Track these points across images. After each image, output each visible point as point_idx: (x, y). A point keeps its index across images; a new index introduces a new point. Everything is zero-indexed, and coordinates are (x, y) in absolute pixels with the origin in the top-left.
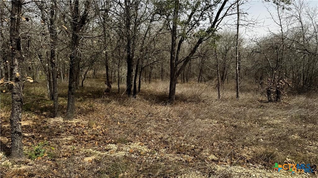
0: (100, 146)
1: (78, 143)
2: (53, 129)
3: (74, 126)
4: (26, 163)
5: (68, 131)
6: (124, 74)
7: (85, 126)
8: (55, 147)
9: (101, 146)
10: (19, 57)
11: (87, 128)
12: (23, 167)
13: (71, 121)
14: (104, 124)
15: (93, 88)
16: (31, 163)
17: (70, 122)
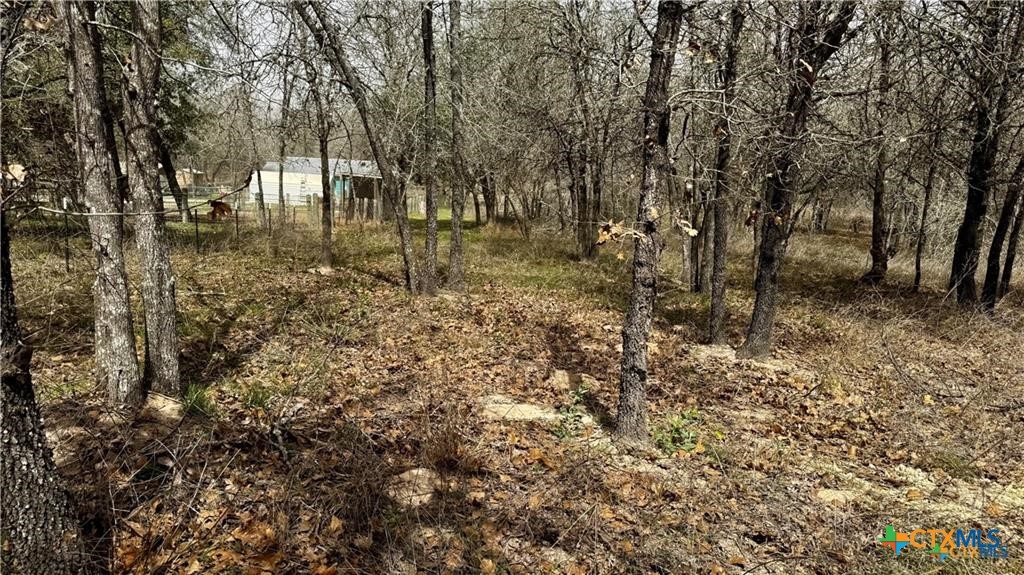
0: (867, 465)
1: (790, 435)
2: (709, 377)
3: (772, 380)
4: (653, 459)
5: (754, 392)
6: (937, 220)
7: (805, 388)
8: (721, 431)
9: (871, 466)
10: (661, 163)
11: (814, 393)
12: (645, 467)
13: (762, 365)
14: (873, 392)
15: (818, 264)
16: (662, 462)
17: (756, 364)
